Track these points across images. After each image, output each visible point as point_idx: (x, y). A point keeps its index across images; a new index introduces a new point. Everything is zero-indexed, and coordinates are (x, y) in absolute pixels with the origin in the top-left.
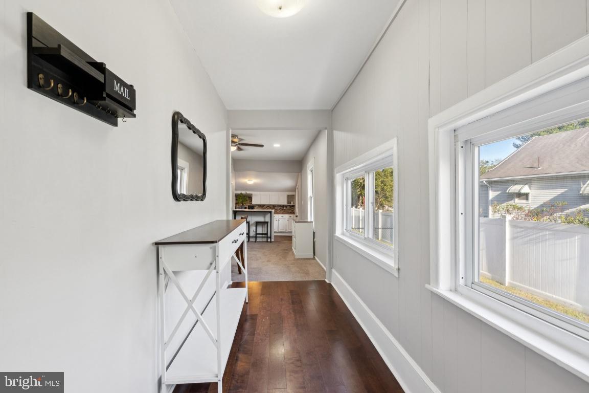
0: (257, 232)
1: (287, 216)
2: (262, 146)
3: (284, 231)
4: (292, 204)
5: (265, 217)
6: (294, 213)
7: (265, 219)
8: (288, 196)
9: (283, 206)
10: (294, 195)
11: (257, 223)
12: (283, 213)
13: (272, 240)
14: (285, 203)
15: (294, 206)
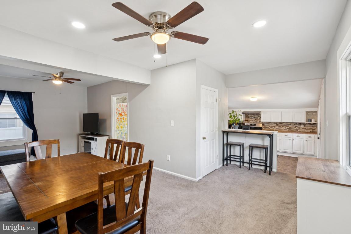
0: (253, 157)
1: (305, 136)
2: (203, 41)
3: (301, 152)
4: (313, 122)
5: (263, 140)
6: (316, 133)
7: (263, 142)
8: (307, 113)
9: (300, 124)
10: (316, 112)
11: (252, 147)
12: (300, 132)
13: (274, 170)
14: (304, 121)
15: (315, 124)
